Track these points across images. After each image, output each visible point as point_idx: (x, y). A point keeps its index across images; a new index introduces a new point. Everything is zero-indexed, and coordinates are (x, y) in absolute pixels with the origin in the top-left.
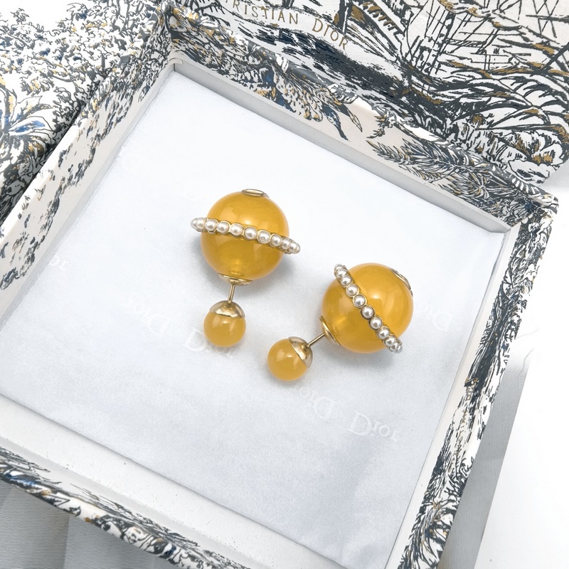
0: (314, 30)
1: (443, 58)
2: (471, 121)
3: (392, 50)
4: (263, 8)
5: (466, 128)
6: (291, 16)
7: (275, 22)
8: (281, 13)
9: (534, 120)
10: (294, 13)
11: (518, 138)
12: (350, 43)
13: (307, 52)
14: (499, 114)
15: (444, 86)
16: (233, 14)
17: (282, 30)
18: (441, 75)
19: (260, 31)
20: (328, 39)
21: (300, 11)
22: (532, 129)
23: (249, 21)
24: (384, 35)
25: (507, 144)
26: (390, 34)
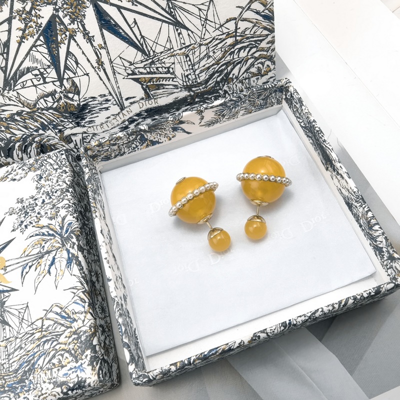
0: (140, 108)
1: (197, 72)
2: (228, 83)
3: (176, 87)
4: (114, 119)
5: (229, 88)
6: (127, 111)
7: (123, 119)
8: (123, 114)
9: (250, 61)
10: (128, 109)
11: (251, 73)
12: (158, 99)
13: (145, 118)
14: (236, 71)
15: (207, 81)
16: (104, 132)
17: (128, 120)
18: (202, 78)
19: (120, 128)
20: (149, 106)
21: (130, 106)
22: (252, 65)
23: (112, 128)
24: (169, 85)
25: (249, 78)
26: (171, 82)
